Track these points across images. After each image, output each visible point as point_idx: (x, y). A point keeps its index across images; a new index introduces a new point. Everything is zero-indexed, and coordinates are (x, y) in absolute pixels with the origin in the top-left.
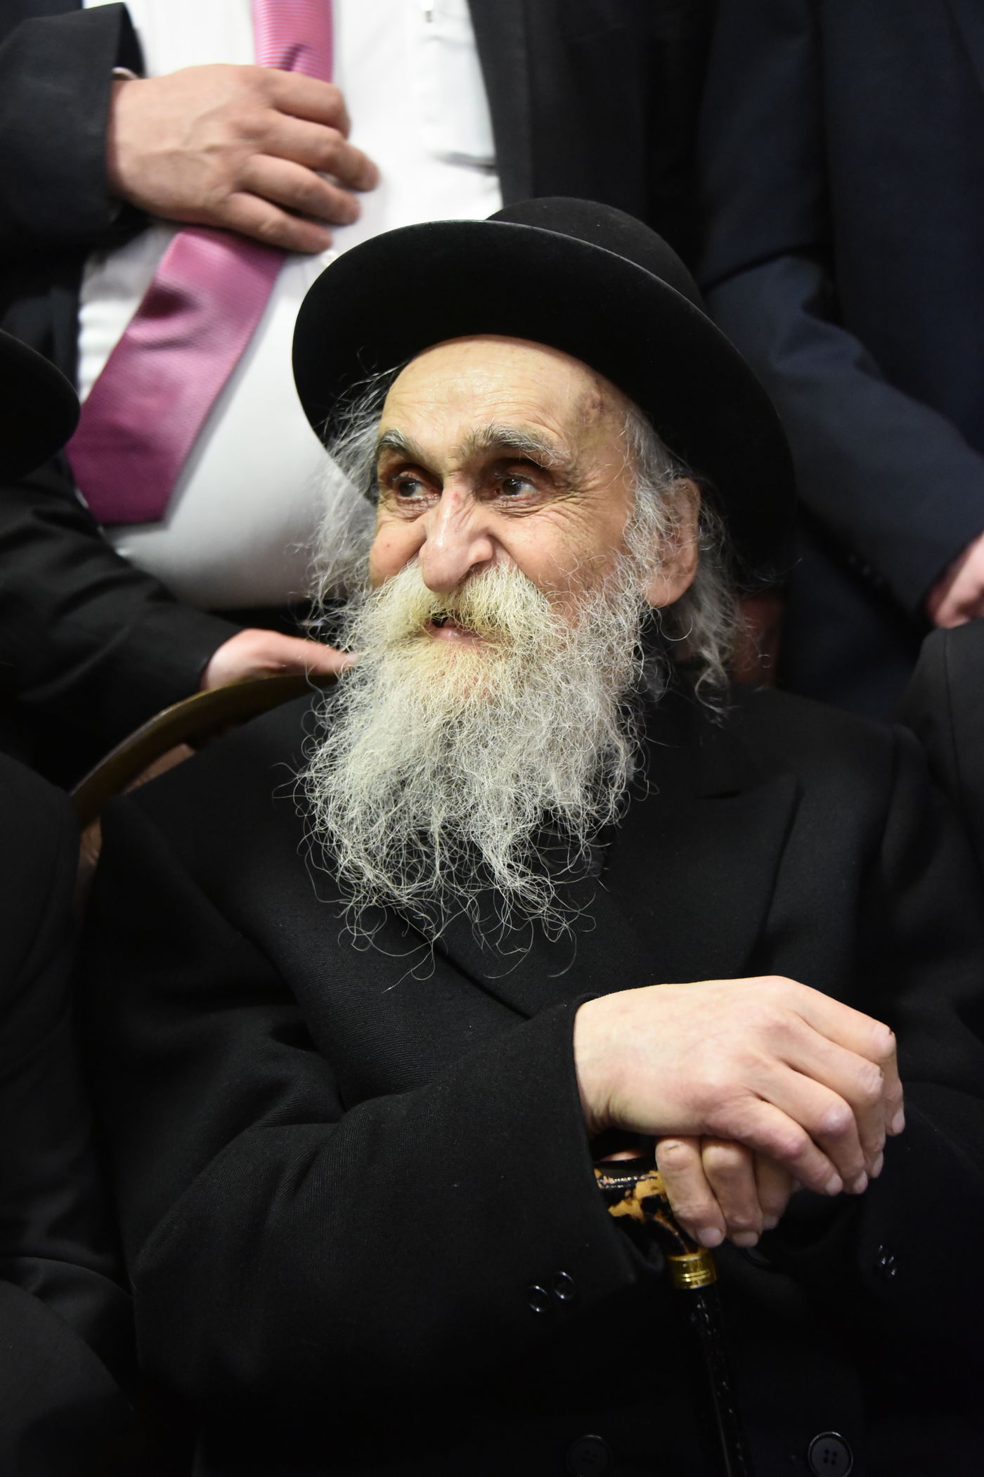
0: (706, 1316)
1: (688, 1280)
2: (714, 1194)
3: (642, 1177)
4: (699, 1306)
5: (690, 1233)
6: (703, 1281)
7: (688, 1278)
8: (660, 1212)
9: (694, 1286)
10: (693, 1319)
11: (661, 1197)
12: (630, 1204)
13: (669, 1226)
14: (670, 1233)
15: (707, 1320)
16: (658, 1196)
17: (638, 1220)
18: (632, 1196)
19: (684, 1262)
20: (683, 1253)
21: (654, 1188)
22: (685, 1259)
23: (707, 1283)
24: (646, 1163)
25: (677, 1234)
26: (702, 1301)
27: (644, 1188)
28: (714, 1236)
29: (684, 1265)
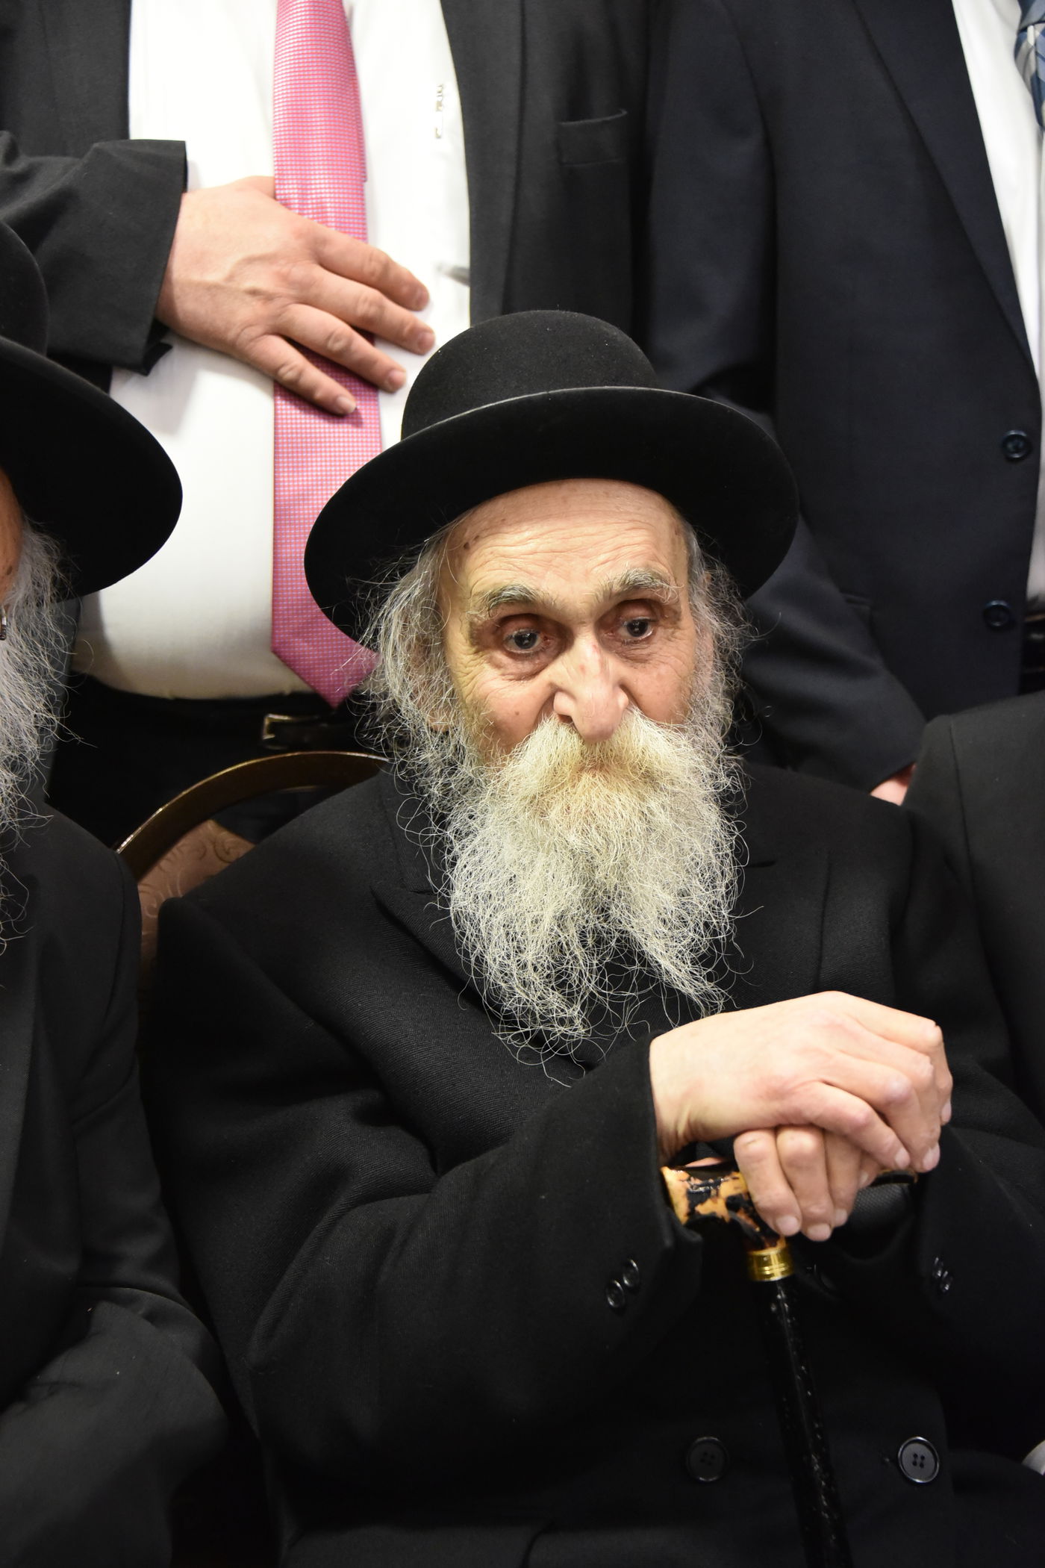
0: (786, 1305)
1: (768, 1273)
2: (791, 1185)
3: (727, 1178)
4: (779, 1297)
5: (770, 1223)
6: (782, 1273)
7: (767, 1270)
8: (742, 1210)
9: (773, 1279)
10: (774, 1308)
11: (744, 1196)
12: (715, 1202)
13: (750, 1222)
14: (752, 1230)
15: (787, 1309)
16: (740, 1195)
17: (723, 1219)
18: (717, 1195)
19: (765, 1256)
20: (763, 1247)
21: (736, 1188)
22: (764, 1253)
23: (786, 1275)
24: (728, 1165)
25: (758, 1229)
26: (782, 1292)
27: (728, 1188)
28: (790, 1225)
29: (765, 1259)
